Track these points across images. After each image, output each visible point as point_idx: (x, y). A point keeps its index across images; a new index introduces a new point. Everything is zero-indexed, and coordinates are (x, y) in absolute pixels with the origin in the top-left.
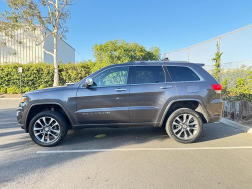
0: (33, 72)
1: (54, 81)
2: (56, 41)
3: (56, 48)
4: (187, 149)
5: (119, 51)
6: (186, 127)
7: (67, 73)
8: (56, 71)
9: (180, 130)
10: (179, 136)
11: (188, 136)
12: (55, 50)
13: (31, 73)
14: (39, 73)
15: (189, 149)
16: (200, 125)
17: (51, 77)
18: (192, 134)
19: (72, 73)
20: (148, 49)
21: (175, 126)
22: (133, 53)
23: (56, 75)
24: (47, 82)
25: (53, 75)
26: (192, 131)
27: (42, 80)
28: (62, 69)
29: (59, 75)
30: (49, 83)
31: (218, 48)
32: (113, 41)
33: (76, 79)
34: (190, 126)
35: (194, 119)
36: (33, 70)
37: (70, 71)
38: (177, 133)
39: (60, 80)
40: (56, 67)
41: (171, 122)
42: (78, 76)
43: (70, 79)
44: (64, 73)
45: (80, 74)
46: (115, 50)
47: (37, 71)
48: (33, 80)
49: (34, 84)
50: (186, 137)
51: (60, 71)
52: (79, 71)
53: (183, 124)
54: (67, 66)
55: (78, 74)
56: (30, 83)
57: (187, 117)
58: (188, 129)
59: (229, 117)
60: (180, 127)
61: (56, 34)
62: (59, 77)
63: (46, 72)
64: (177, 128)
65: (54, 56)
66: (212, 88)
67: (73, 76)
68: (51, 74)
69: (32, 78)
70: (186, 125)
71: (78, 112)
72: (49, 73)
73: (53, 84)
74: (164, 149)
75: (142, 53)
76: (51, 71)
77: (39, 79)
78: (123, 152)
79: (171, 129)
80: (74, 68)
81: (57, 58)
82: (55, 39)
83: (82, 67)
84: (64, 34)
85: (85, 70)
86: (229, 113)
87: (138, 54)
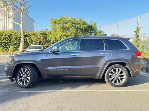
0: (5, 37)
1: (21, 43)
2: (23, 15)
3: (22, 20)
4: (119, 90)
5: (69, 24)
6: (117, 76)
7: (30, 38)
8: (22, 36)
9: (114, 79)
10: (113, 82)
11: (119, 83)
12: (21, 22)
13: (4, 38)
14: (10, 38)
15: (120, 90)
16: (127, 75)
17: (18, 41)
18: (122, 81)
19: (34, 38)
20: (89, 23)
21: (110, 76)
22: (79, 26)
23: (22, 40)
24: (15, 44)
25: (20, 40)
26: (122, 79)
27: (12, 43)
28: (27, 35)
29: (24, 39)
30: (17, 45)
31: (138, 24)
32: (65, 17)
33: (36, 42)
34: (120, 76)
35: (123, 71)
36: (5, 36)
37: (32, 37)
38: (112, 80)
39: (24, 43)
40: (22, 33)
41: (108, 73)
42: (38, 40)
43: (32, 42)
44: (27, 38)
45: (40, 39)
46: (66, 23)
47: (8, 36)
48: (5, 42)
49: (6, 45)
50: (118, 83)
51: (25, 36)
52: (39, 37)
53: (116, 75)
54: (30, 33)
55: (38, 39)
56: (3, 45)
57: (119, 70)
58: (119, 78)
59: (145, 71)
60: (114, 77)
61: (22, 10)
62: (24, 41)
63: (14, 37)
64: (112, 77)
65: (21, 26)
66: (135, 54)
67: (34, 40)
68: (18, 38)
69: (4, 41)
70: (118, 75)
71: (47, 68)
72: (17, 38)
73: (20, 45)
74: (104, 90)
75: (85, 26)
76: (18, 36)
77: (10, 42)
78: (77, 92)
79: (108, 77)
80: (35, 35)
81: (23, 27)
82: (22, 14)
83: (41, 34)
84: (28, 10)
85: (43, 37)
86: (145, 68)
87: (82, 26)
